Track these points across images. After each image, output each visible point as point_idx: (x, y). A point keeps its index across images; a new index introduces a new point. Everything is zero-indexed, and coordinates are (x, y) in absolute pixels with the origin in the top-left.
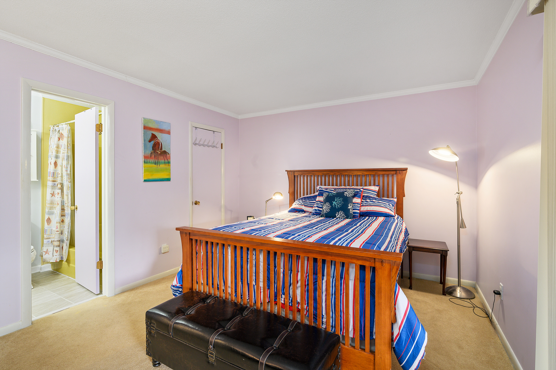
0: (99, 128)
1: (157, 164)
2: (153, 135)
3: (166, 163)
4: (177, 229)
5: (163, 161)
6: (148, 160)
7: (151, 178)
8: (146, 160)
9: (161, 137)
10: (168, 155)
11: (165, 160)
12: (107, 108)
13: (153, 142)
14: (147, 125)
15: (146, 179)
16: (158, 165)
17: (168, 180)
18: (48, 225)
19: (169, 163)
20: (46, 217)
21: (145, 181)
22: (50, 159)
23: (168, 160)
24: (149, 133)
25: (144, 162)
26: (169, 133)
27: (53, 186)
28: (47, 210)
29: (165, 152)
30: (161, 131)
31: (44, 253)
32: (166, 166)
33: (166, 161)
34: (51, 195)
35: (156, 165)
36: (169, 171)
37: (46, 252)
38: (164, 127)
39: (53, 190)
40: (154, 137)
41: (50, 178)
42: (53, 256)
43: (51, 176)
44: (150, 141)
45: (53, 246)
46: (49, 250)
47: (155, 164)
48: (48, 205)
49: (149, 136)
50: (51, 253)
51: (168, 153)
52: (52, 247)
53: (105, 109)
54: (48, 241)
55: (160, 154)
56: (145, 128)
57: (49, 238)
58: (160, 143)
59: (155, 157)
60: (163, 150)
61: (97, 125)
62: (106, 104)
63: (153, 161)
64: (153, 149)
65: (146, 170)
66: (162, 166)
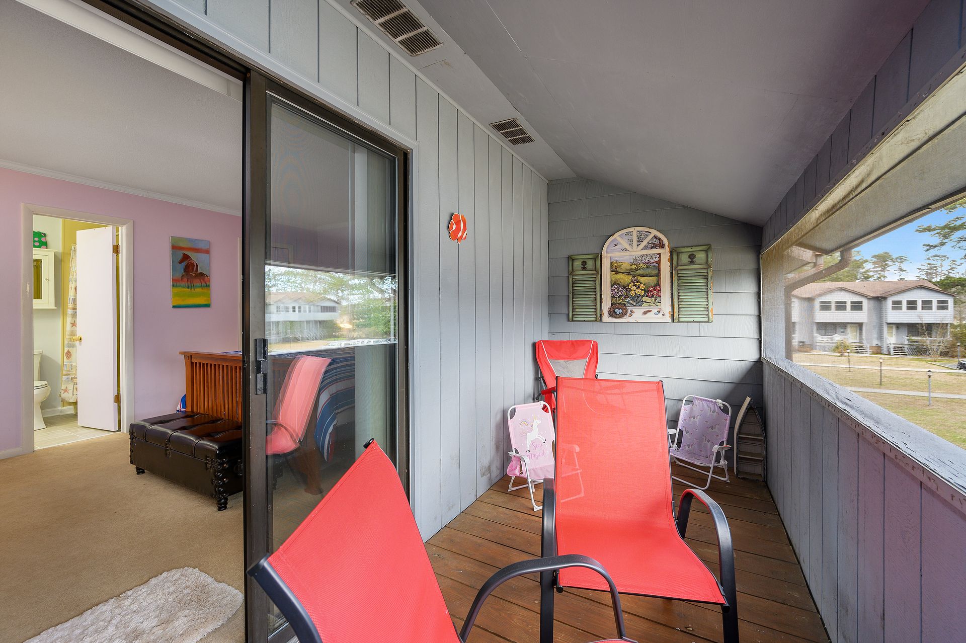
0: (116, 249)
1: (191, 288)
2: (184, 254)
3: (204, 287)
4: (181, 353)
5: (199, 284)
6: (178, 284)
7: (182, 303)
8: (175, 284)
9: (195, 257)
10: (206, 277)
11: (202, 284)
12: (124, 228)
13: (184, 264)
14: (176, 245)
15: (175, 305)
16: (193, 289)
17: (208, 306)
18: (67, 359)
19: (207, 286)
20: (66, 351)
21: (174, 307)
22: (71, 283)
23: (206, 283)
24: (180, 255)
25: (173, 286)
26: (207, 252)
27: (73, 315)
28: (66, 342)
29: (202, 275)
30: (197, 250)
31: (63, 392)
32: (204, 290)
33: (204, 284)
34: (71, 325)
35: (189, 290)
36: (209, 296)
37: (66, 391)
38: (201, 246)
39: (74, 319)
40: (186, 257)
41: (70, 305)
42: (73, 395)
43: (71, 303)
44: (180, 262)
45: (73, 383)
46: (68, 388)
47: (188, 288)
48: (67, 337)
49: (180, 257)
50: (70, 392)
51: (207, 276)
52: (73, 385)
53: (122, 229)
54: (67, 378)
55: (195, 277)
56: (173, 247)
57: (69, 375)
58: (195, 264)
59: (188, 280)
60: (199, 272)
61: (114, 246)
62: (123, 224)
63: (184, 285)
64: (185, 271)
65: (175, 295)
66: (198, 290)
